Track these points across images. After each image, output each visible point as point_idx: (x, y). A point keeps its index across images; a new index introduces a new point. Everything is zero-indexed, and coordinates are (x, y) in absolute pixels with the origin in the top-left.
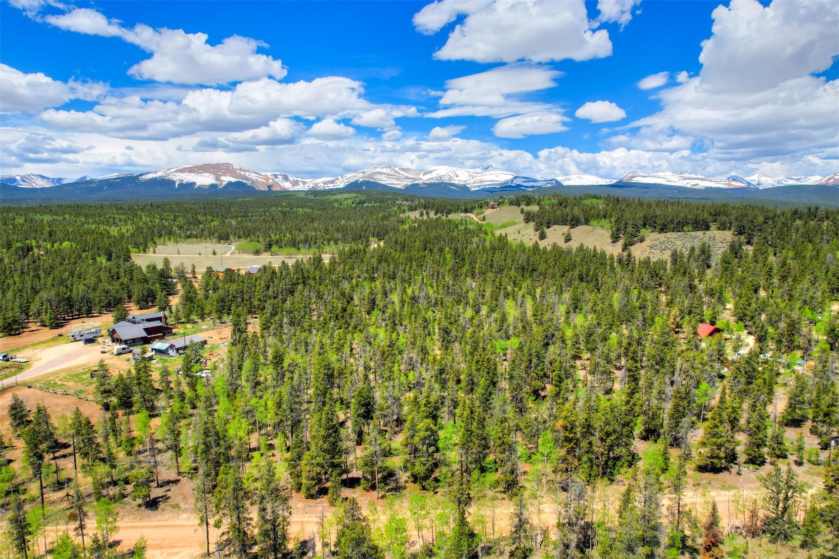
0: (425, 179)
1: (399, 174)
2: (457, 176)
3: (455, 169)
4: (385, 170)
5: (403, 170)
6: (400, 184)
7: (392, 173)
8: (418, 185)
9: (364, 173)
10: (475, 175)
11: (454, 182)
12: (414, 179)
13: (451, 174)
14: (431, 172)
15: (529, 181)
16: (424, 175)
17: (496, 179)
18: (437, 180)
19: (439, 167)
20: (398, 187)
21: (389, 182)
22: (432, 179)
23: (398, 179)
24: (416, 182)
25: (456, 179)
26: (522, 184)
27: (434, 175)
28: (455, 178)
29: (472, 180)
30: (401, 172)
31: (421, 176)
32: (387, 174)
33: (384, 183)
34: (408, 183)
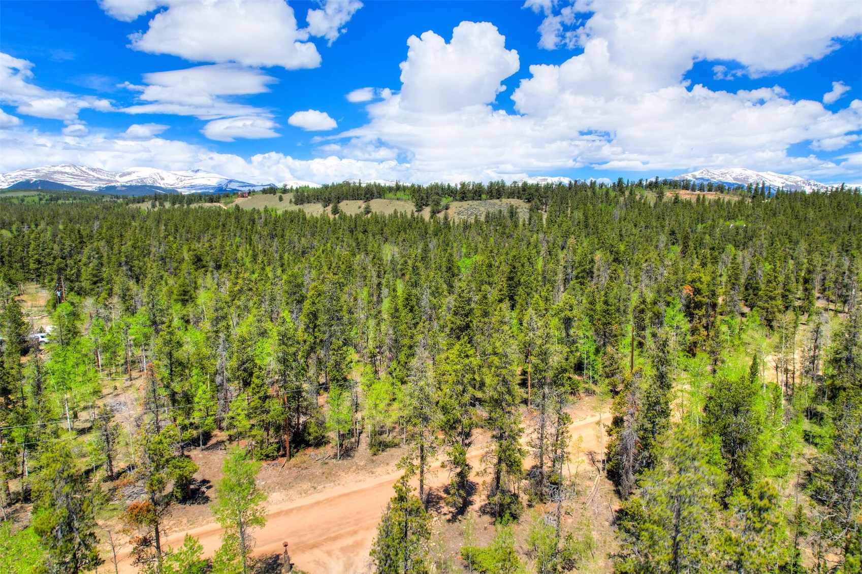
0: (121, 181)
1: (88, 174)
2: (163, 179)
3: (159, 171)
4: (67, 170)
5: (93, 170)
6: (91, 187)
7: (77, 173)
8: (114, 187)
9: (37, 171)
10: (183, 178)
11: (158, 185)
12: (108, 180)
13: (154, 177)
14: (129, 174)
15: (246, 186)
16: (121, 176)
17: (209, 183)
18: (138, 182)
19: (139, 168)
20: (89, 189)
21: (75, 183)
22: (132, 181)
23: (87, 180)
24: (113, 184)
25: (162, 182)
26: (238, 188)
27: (133, 177)
28: (160, 181)
29: (181, 184)
30: (91, 173)
31: (117, 178)
32: (71, 174)
33: (68, 184)
34: (103, 185)
